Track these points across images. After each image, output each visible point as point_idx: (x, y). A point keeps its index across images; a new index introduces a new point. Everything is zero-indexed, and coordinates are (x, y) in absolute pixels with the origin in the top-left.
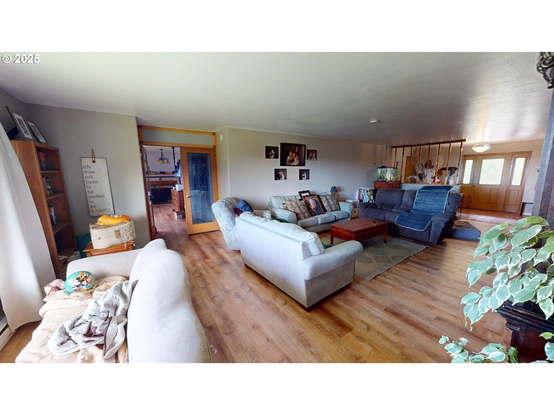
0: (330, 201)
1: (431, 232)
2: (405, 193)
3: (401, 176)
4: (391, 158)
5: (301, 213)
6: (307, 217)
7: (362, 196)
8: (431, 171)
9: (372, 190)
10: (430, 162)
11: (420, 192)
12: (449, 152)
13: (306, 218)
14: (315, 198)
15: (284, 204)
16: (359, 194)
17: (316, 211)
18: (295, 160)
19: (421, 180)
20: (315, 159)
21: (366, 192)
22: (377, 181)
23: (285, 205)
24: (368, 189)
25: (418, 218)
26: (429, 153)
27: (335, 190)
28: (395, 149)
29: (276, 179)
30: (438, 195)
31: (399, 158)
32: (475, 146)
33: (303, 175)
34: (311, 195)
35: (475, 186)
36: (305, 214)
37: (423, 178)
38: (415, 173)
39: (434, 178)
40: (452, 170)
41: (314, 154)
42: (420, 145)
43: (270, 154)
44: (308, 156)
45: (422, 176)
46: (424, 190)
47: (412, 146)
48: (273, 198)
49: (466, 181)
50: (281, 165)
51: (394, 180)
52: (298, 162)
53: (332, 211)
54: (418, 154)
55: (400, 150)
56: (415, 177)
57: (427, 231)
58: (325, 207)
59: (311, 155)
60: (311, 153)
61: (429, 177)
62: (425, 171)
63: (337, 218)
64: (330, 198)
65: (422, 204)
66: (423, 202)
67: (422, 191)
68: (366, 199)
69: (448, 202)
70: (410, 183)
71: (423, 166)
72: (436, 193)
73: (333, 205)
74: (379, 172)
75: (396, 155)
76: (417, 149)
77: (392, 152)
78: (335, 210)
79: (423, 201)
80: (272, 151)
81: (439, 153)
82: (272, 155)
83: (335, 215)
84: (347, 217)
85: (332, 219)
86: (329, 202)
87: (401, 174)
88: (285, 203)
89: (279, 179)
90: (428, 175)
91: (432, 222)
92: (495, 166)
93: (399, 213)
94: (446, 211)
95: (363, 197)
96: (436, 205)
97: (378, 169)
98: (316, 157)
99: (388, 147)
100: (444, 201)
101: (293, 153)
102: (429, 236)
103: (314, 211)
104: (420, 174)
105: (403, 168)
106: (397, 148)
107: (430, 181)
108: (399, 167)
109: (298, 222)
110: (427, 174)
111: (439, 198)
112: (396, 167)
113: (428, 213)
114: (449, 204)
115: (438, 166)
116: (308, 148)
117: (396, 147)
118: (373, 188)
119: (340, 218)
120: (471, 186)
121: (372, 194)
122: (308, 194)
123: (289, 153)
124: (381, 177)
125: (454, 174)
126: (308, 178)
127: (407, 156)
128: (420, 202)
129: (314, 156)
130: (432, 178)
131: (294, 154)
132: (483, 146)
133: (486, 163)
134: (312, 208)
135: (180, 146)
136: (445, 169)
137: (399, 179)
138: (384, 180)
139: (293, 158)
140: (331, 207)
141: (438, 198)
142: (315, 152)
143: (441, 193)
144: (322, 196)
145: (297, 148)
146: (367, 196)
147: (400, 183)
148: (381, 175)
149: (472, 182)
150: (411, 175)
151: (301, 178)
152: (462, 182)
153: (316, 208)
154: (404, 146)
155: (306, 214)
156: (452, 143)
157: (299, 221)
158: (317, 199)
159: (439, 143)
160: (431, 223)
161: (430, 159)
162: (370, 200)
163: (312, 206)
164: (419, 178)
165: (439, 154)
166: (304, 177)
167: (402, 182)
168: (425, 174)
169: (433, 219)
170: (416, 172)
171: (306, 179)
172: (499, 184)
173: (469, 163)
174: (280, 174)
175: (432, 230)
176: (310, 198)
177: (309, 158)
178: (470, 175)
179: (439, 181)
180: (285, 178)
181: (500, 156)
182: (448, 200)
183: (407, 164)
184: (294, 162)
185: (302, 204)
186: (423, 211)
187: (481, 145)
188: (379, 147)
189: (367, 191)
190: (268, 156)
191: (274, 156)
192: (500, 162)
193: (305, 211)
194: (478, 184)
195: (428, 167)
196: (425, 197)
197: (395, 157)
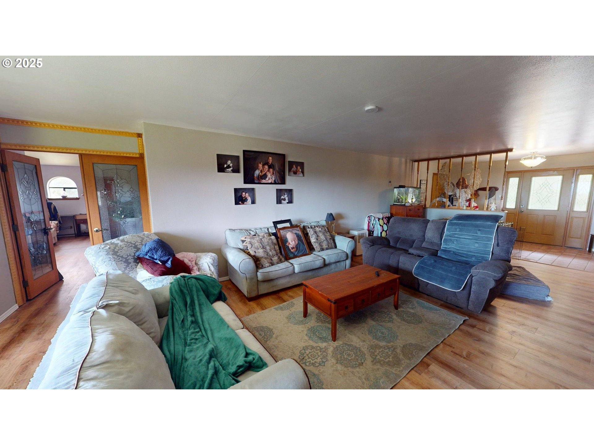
0: (320, 234)
1: (472, 292)
2: (429, 224)
3: (426, 198)
4: (412, 174)
5: (266, 256)
6: (275, 263)
7: (373, 225)
8: (465, 192)
9: (385, 218)
10: (464, 179)
11: (452, 223)
12: (490, 166)
13: (272, 264)
14: (297, 230)
15: (243, 241)
16: (369, 222)
17: (296, 251)
18: (269, 175)
19: (452, 204)
20: (301, 175)
21: (377, 219)
22: (394, 204)
23: (244, 244)
24: (381, 216)
25: (449, 267)
26: (462, 168)
27: (331, 217)
28: (417, 163)
29: (237, 203)
30: (479, 230)
31: (423, 175)
32: (525, 159)
33: (282, 197)
34: (292, 226)
35: (523, 211)
36: (273, 257)
37: (454, 200)
38: (444, 195)
39: (469, 200)
40: (493, 190)
41: (299, 167)
42: (450, 158)
43: (225, 166)
44: (290, 171)
45: (452, 198)
46: (456, 220)
47: (438, 159)
48: (228, 232)
49: (511, 204)
50: (245, 182)
51: (417, 203)
52: (273, 179)
53: (322, 250)
54: (446, 169)
55: (424, 164)
56: (444, 200)
57: (466, 292)
58: (312, 244)
59: (294, 169)
60: (294, 166)
61: (462, 200)
62: (457, 191)
63: (327, 262)
64: (320, 231)
65: (455, 243)
66: (456, 240)
67: (454, 222)
68: (378, 229)
69: (497, 241)
70: (438, 207)
71: (454, 185)
72: (477, 226)
73: (324, 240)
74: (396, 193)
75: (418, 172)
76: (445, 163)
77: (413, 167)
78: (327, 249)
79: (457, 237)
80: (229, 162)
81: (475, 168)
82: (229, 167)
83: (324, 257)
84: (345, 259)
85: (319, 263)
86: (318, 236)
87: (426, 196)
88: (245, 239)
89: (243, 203)
90: (461, 198)
91: (472, 276)
92: (549, 186)
93: (419, 256)
94: (493, 256)
95: (374, 227)
96: (477, 245)
97: (395, 189)
98: (303, 172)
99: (408, 161)
100: (490, 239)
101: (263, 165)
102: (468, 300)
103: (292, 250)
104: (450, 196)
105: (428, 189)
106: (420, 163)
107: (465, 206)
108: (423, 187)
109: (257, 271)
110: (459, 196)
111: (481, 234)
112: (419, 186)
113: (464, 257)
114: (498, 245)
115: (475, 185)
116: (290, 158)
117: (418, 161)
118: (388, 215)
119: (333, 260)
120: (518, 212)
121: (385, 223)
122: (288, 225)
123: (258, 166)
124: (399, 200)
125: (494, 196)
126: (290, 202)
127: (433, 173)
128: (451, 240)
129: (300, 170)
130: (467, 201)
131: (266, 167)
132: (535, 158)
133: (537, 182)
134: (290, 246)
135: (80, 152)
136: (484, 189)
137: (423, 203)
138: (402, 204)
139: (264, 173)
140: (320, 244)
141: (479, 234)
142: (301, 165)
143: (484, 227)
144: (309, 228)
145: (270, 158)
146: (379, 226)
147: (424, 208)
148: (399, 197)
149: (518, 207)
150: (438, 197)
151: (279, 201)
152: (505, 206)
153: (297, 247)
154: (428, 160)
155: (275, 259)
156: (493, 155)
157: (260, 271)
158: (300, 233)
159: (476, 155)
160: (470, 279)
161: (463, 176)
162: (383, 230)
163: (291, 243)
164: (449, 201)
165: (475, 170)
166: (284, 200)
167: (428, 206)
168: (458, 195)
169: (473, 271)
170: (445, 193)
171: (288, 203)
172: (556, 208)
173: (514, 182)
174: (243, 196)
175: (472, 289)
176: (289, 231)
177: (292, 173)
178: (516, 197)
179: (476, 205)
180: (253, 202)
181: (556, 172)
182: (496, 238)
183: (434, 183)
184: (267, 179)
185: (270, 241)
186: (456, 254)
187: (533, 156)
188: (396, 160)
189: (379, 219)
190: (221, 169)
191: (232, 169)
192: (556, 181)
193: (274, 252)
194: (527, 209)
195: (460, 187)
196: (459, 231)
197: (418, 173)
